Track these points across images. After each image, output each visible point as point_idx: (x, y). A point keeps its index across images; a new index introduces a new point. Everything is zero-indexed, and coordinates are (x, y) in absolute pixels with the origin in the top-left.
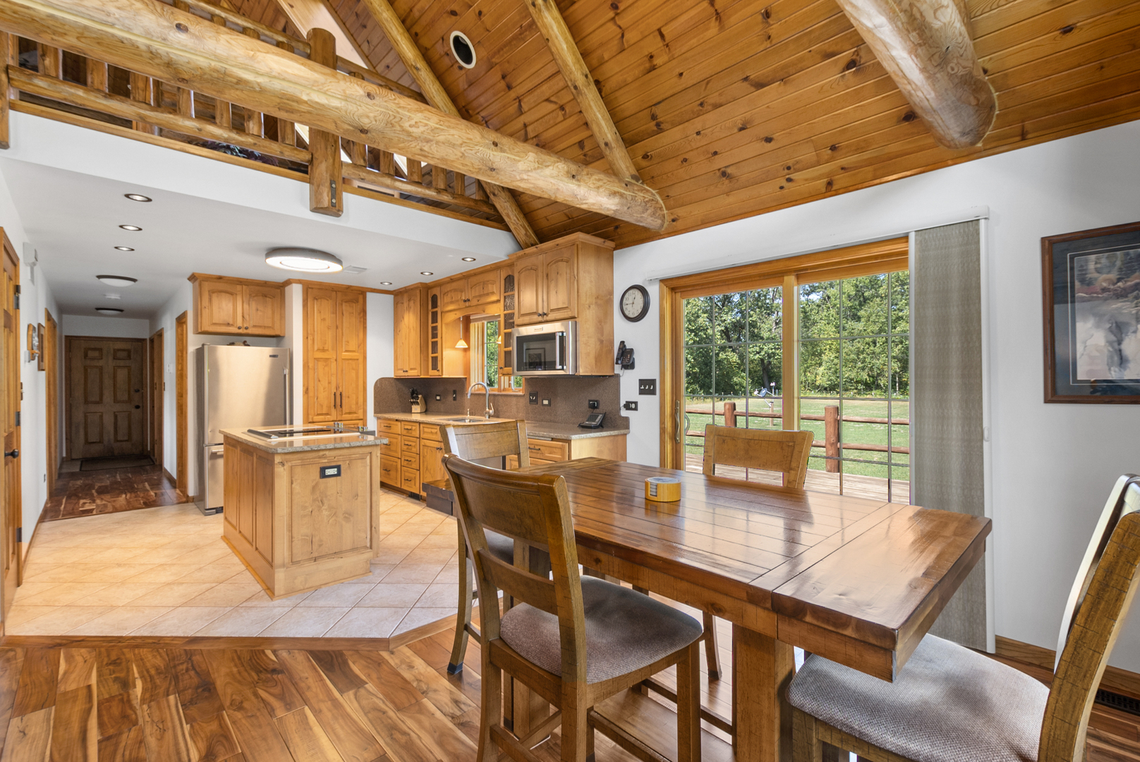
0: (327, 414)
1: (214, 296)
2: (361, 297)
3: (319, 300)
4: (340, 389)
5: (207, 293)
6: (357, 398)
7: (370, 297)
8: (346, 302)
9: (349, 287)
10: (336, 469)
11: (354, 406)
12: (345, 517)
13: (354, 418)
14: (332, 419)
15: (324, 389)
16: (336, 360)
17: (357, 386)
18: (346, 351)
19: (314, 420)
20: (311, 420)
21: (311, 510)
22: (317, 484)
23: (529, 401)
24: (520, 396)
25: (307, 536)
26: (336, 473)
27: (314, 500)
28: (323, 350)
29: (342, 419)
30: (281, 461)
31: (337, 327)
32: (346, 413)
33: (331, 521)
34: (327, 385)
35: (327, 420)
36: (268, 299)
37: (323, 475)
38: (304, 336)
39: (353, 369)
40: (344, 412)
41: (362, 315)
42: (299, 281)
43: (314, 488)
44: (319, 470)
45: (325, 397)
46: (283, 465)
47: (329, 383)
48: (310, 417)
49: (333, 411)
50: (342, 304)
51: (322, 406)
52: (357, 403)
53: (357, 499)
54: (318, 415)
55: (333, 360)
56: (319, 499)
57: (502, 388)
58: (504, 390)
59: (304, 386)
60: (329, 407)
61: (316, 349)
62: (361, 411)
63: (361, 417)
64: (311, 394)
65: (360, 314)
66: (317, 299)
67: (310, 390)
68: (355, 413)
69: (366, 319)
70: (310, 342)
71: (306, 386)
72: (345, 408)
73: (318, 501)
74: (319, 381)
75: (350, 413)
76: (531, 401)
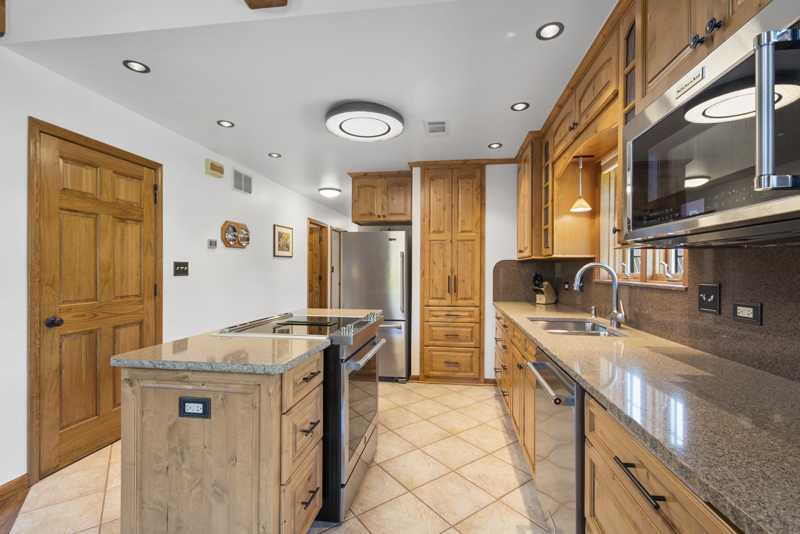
0: (442, 298)
1: (362, 190)
2: (478, 171)
3: (435, 180)
4: (455, 272)
5: (357, 189)
6: (473, 282)
7: (489, 169)
8: (461, 179)
9: (465, 162)
10: (201, 406)
11: (469, 292)
12: (215, 492)
13: (469, 305)
14: (446, 304)
15: (439, 272)
16: (451, 242)
17: (473, 270)
18: (462, 232)
19: (430, 304)
20: (426, 304)
21: (166, 465)
22: (175, 423)
23: (696, 303)
24: (678, 291)
25: (162, 507)
26: (201, 411)
27: (172, 450)
28: (439, 232)
29: (457, 305)
30: (128, 377)
31: (452, 206)
32: (461, 299)
33: (194, 492)
34: (441, 268)
35: (441, 304)
36: (401, 188)
37: (183, 413)
38: (421, 218)
39: (469, 251)
40: (459, 298)
41: (479, 191)
42: (417, 164)
43: (171, 429)
44: (177, 402)
45: (439, 280)
46: (131, 384)
47: (444, 266)
48: (426, 300)
49: (448, 296)
50: (458, 182)
51: (437, 290)
52: (473, 288)
53: (234, 465)
54: (434, 298)
55: (448, 242)
56: (179, 450)
57: (649, 273)
58: (654, 277)
59: (421, 268)
60: (444, 291)
61: (432, 231)
62: (477, 298)
63: (478, 304)
64: (427, 277)
65: (477, 190)
66: (433, 180)
67: (426, 273)
68: (471, 299)
69: (484, 195)
70: (427, 224)
71: (422, 268)
72: (461, 294)
73: (176, 452)
74: (435, 264)
75: (465, 299)
76: (702, 304)
